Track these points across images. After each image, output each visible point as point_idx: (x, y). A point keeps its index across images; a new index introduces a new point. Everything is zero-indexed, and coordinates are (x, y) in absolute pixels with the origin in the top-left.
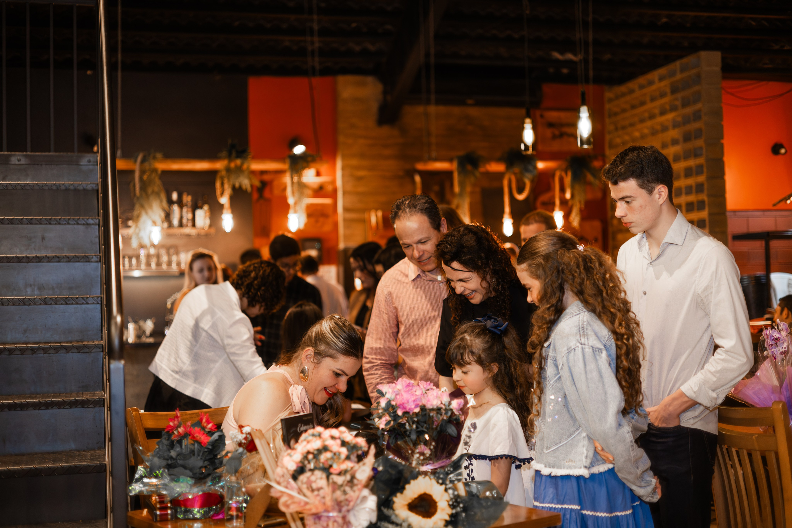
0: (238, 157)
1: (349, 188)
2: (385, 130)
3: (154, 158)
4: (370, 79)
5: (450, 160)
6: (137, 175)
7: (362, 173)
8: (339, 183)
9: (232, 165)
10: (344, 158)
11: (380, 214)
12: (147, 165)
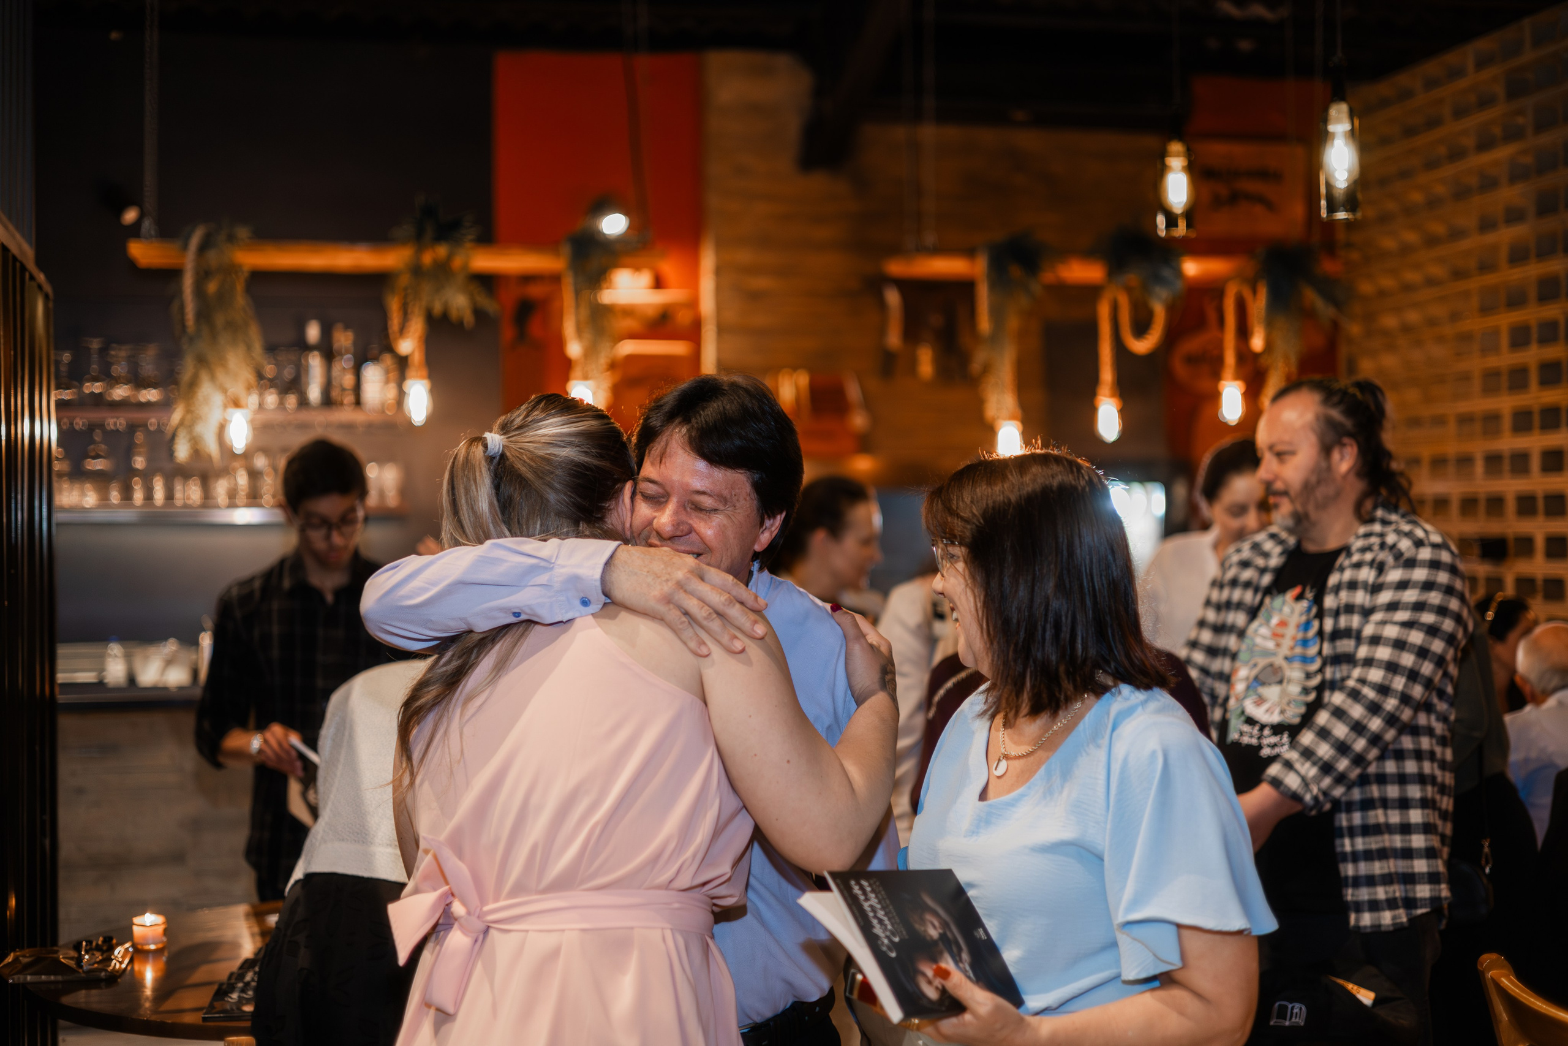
0: (440, 238)
1: (732, 317)
2: (818, 183)
3: (231, 238)
4: (783, 61)
5: (969, 252)
6: (188, 282)
8: (707, 306)
10: (721, 246)
11: (804, 379)
12: (213, 257)
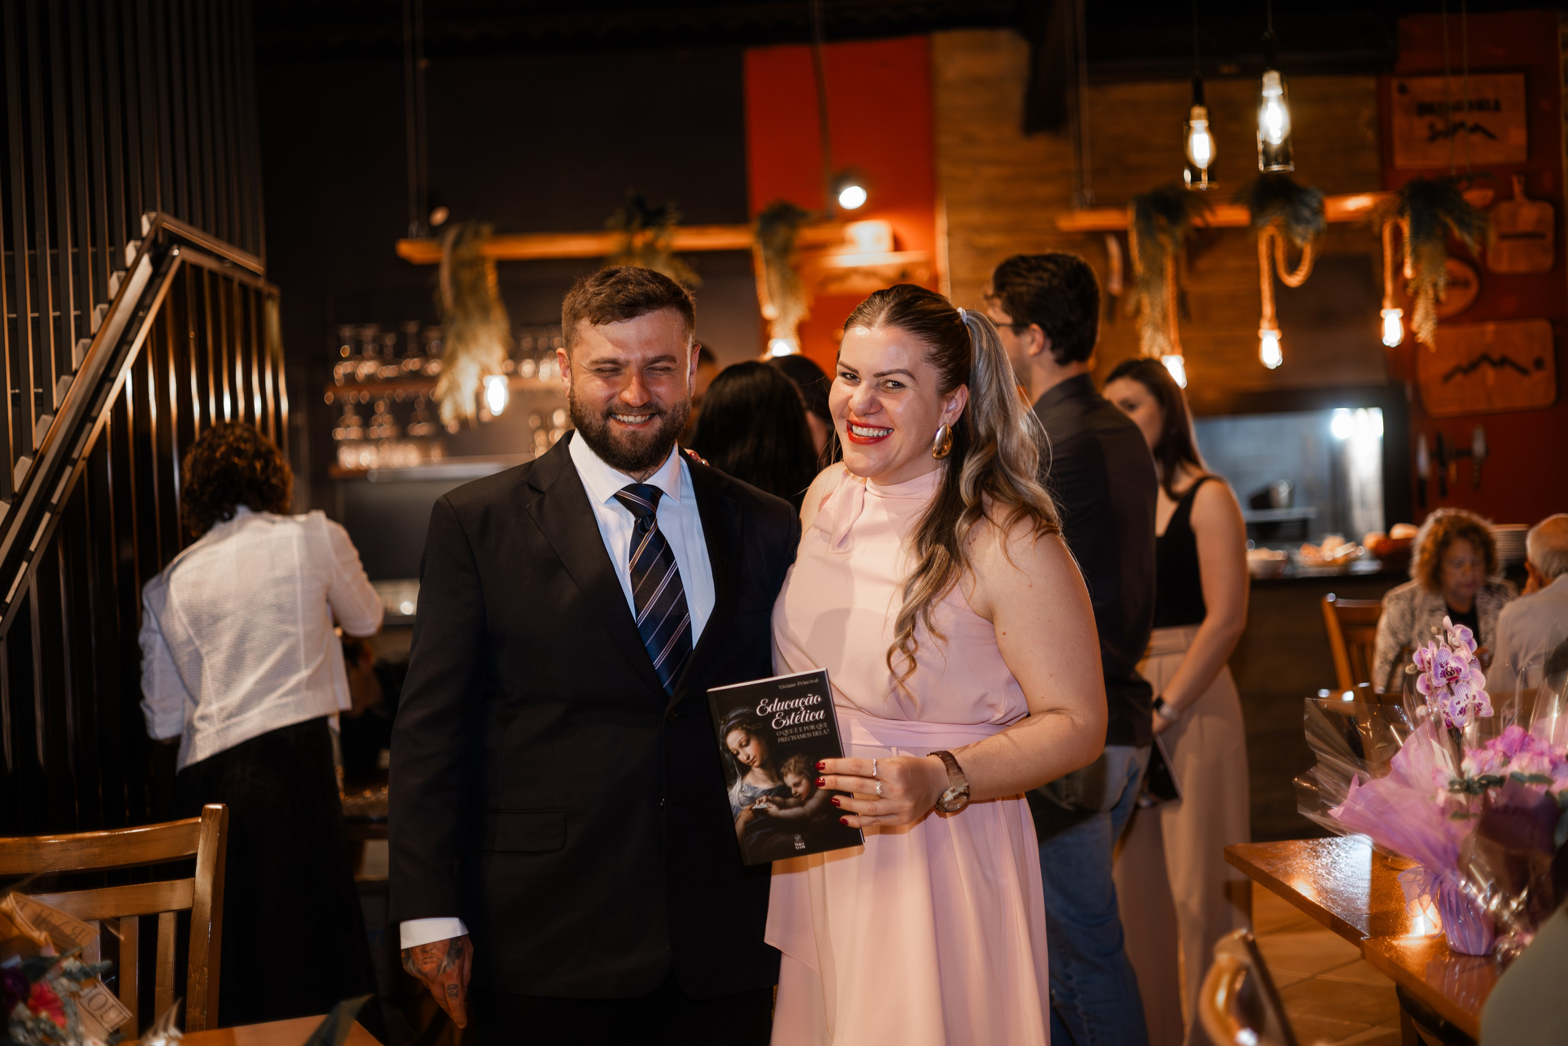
0: (646, 225)
1: (963, 273)
2: (1041, 145)
3: (477, 235)
4: (1004, 37)
5: (1121, 205)
6: (445, 275)
7: (991, 240)
8: (943, 264)
9: (640, 240)
10: (951, 209)
12: (466, 252)
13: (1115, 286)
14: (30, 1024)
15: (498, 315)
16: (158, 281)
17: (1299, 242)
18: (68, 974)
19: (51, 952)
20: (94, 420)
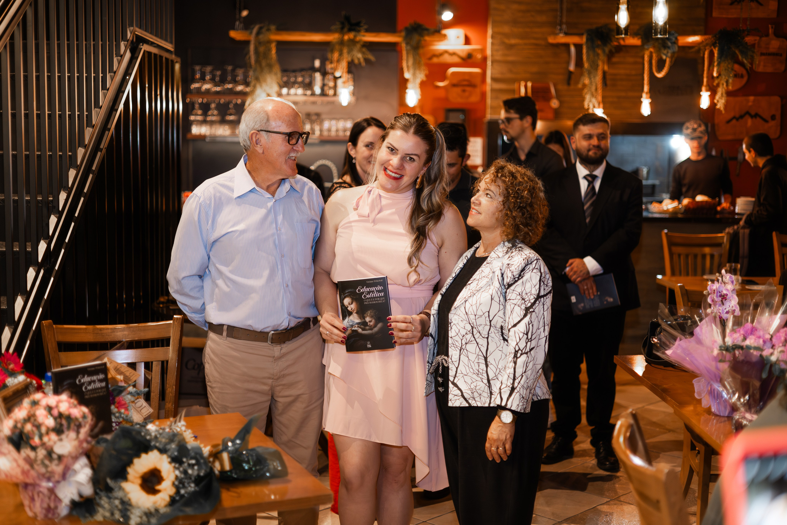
0: (350, 30)
1: (498, 56)
3: (268, 30)
6: (252, 47)
7: (513, 41)
9: (346, 37)
10: (495, 25)
11: (529, 84)
12: (262, 37)
13: (572, 68)
14: (117, 415)
15: (277, 69)
16: (134, 61)
17: (664, 57)
18: (130, 393)
19: (123, 384)
20: (109, 130)
